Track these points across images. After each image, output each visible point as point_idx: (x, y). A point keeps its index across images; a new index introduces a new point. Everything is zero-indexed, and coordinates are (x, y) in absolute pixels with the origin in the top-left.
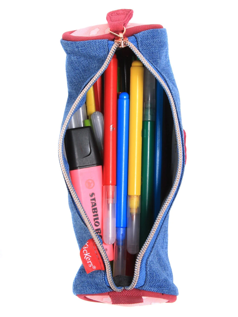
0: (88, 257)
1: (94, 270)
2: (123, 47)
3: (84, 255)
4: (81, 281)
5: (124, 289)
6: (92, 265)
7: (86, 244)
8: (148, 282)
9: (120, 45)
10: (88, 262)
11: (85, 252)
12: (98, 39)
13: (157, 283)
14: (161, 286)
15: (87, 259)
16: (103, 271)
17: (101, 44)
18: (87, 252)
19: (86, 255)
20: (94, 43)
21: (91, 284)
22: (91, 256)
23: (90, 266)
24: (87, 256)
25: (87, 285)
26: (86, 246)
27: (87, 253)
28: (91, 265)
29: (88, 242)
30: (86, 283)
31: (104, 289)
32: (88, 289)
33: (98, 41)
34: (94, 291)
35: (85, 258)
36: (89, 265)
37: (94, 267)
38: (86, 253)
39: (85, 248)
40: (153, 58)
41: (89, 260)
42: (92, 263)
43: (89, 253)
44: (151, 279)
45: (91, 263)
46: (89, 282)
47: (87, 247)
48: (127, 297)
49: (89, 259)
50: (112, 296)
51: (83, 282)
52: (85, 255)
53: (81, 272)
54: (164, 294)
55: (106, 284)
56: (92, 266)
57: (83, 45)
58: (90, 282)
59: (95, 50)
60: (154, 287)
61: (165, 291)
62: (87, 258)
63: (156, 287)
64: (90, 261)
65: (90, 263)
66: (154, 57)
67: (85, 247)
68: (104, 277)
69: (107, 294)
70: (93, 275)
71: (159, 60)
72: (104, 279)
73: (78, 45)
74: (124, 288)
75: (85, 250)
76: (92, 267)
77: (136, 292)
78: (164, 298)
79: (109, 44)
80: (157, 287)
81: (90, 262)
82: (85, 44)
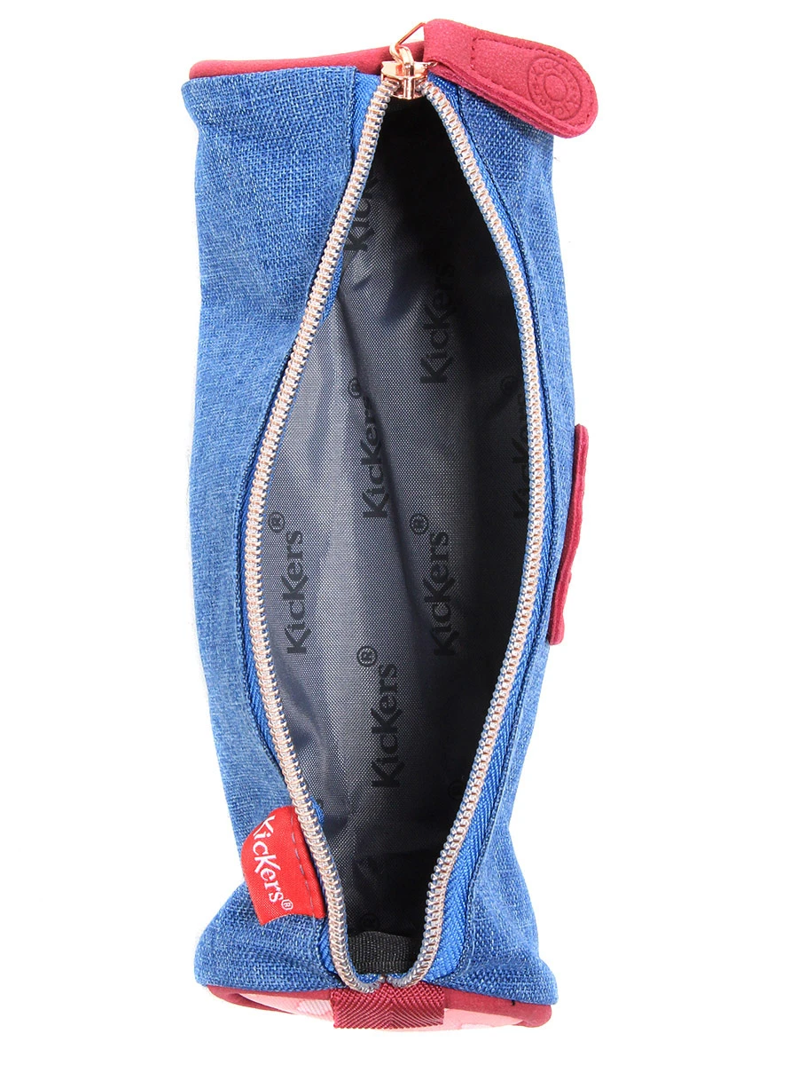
0: (269, 867)
1: (284, 912)
2: (409, 98)
3: (257, 859)
4: (232, 944)
5: (386, 982)
6: (279, 896)
7: (266, 823)
8: (470, 960)
9: (400, 90)
10: (267, 885)
11: (260, 849)
12: (320, 64)
13: (497, 967)
14: (509, 976)
15: (266, 876)
16: (317, 919)
17: (330, 82)
18: (266, 852)
19: (264, 860)
20: (307, 79)
21: (269, 959)
22: (278, 868)
23: (273, 898)
24: (265, 866)
25: (253, 960)
26: (265, 829)
27: (266, 855)
28: (277, 895)
29: (273, 818)
30: (251, 953)
31: (313, 979)
32: (258, 972)
33: (322, 71)
34: (279, 982)
35: (257, 871)
36: (270, 895)
37: (288, 905)
38: (261, 855)
39: (263, 836)
40: (503, 153)
41: (271, 878)
42: (282, 891)
43: (274, 857)
44: (480, 952)
45: (278, 889)
46: (261, 951)
47: (269, 835)
48: (391, 1009)
49: (271, 874)
50: (339, 1003)
51: (240, 948)
52: (259, 862)
53: (235, 913)
54: (517, 1003)
55: (323, 964)
56: (282, 898)
57: (267, 84)
58: (267, 951)
59: (311, 102)
60: (486, 978)
61: (522, 991)
62: (266, 870)
63: (493, 978)
64: (273, 881)
65: (273, 890)
66: (505, 153)
67: (261, 832)
68: (319, 940)
69: (322, 996)
70: (278, 929)
71: (520, 167)
72: (317, 949)
73: (250, 84)
74: (386, 977)
75: (259, 843)
76: (279, 902)
77: (424, 995)
78: (515, 1015)
79: (359, 83)
80: (496, 980)
81: (276, 883)
82: (273, 83)
